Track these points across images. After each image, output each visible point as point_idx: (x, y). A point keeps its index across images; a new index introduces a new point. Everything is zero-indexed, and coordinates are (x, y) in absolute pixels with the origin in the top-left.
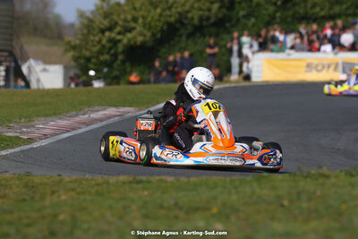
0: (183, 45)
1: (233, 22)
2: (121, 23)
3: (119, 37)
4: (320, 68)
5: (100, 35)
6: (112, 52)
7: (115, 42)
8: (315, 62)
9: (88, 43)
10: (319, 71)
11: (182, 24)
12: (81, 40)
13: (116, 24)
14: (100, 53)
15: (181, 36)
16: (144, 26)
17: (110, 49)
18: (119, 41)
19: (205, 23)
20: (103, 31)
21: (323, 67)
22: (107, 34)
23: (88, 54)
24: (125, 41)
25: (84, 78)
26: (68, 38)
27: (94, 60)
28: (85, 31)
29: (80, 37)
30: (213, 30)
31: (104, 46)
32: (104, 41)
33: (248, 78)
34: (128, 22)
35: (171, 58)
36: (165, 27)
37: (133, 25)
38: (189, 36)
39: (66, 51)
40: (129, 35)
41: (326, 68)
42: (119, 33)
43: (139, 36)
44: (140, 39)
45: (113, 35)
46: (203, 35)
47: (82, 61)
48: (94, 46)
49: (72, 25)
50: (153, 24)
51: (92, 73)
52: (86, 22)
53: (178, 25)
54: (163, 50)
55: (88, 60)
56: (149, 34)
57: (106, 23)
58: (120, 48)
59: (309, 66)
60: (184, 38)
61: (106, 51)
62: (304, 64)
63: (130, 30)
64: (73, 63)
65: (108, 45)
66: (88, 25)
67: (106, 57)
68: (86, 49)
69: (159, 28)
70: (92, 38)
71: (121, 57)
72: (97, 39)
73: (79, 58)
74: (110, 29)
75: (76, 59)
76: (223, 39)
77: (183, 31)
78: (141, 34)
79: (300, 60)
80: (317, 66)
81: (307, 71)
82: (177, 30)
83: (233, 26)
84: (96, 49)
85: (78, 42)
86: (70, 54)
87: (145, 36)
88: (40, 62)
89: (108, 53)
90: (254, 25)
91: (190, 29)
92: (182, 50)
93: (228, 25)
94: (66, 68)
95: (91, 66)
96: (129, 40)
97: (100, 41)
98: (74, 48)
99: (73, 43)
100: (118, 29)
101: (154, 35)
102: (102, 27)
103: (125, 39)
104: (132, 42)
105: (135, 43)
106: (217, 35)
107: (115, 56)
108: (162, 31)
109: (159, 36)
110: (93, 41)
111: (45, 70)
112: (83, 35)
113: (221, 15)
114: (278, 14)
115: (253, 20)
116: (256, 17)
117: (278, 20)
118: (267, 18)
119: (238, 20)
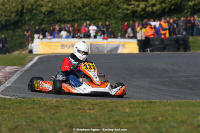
19: (8, 23)
21: (70, 46)
30: (12, 27)
33: (31, 52)
41: (71, 47)
46: (7, 29)
62: (60, 44)
76: (17, 32)
79: (58, 42)
81: (61, 48)
83: (22, 25)
90: (33, 24)
93: (20, 24)
106: (14, 30)
113: (16, 19)
114: (46, 19)
115: (33, 22)
116: (35, 21)
117: (46, 22)
118: (40, 21)
119: (25, 22)
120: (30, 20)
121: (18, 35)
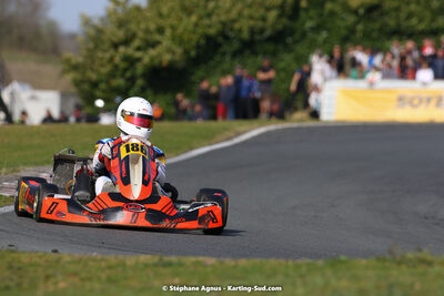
0: (226, 66)
1: (297, 36)
2: (141, 34)
3: (138, 54)
4: (416, 102)
5: (112, 51)
6: (128, 74)
7: (131, 61)
8: (410, 94)
9: (93, 62)
10: (414, 106)
11: (226, 38)
12: (86, 57)
13: (134, 36)
14: (112, 75)
15: (224, 54)
16: (173, 39)
17: (125, 70)
18: (139, 60)
19: (257, 37)
20: (116, 46)
21: (421, 101)
22: (122, 49)
23: (93, 76)
24: (146, 60)
25: (88, 110)
26: (67, 54)
27: (103, 86)
28: (91, 45)
29: (84, 52)
30: (270, 47)
31: (116, 67)
32: (117, 60)
33: (315, 115)
34: (151, 33)
35: (205, 85)
36: (203, 42)
37: (157, 37)
38: (235, 54)
39: (64, 72)
40: (152, 52)
41: (424, 103)
42: (138, 49)
43: (166, 53)
44: (167, 58)
45: (130, 51)
46: (255, 53)
47: (86, 87)
48: (102, 65)
49: (73, 36)
50: (185, 37)
51: (100, 103)
52: (92, 32)
53: (220, 39)
54: (199, 73)
55: (95, 85)
56: (179, 51)
57: (121, 34)
58: (140, 69)
59: (401, 99)
60: (228, 58)
61: (119, 73)
62: (394, 97)
63: (154, 45)
64: (73, 90)
65: (123, 65)
66: (96, 37)
67: (119, 82)
68: (92, 69)
69: (194, 43)
70: (100, 54)
71: (140, 82)
72: (107, 55)
73: (82, 81)
74: (126, 42)
75: (77, 83)
77: (226, 48)
78: (169, 51)
80: (412, 99)
81: (398, 107)
82: (219, 45)
83: (296, 42)
84: (105, 70)
85: (80, 60)
86: (70, 77)
87: (173, 53)
88: (27, 87)
89: (123, 76)
90: (325, 42)
91: (236, 45)
92: (224, 73)
93: (289, 40)
94: (64, 96)
95: (98, 93)
96: (152, 59)
97: (111, 60)
98: (75, 68)
99: (74, 61)
100: (137, 43)
101: (186, 52)
102: (115, 39)
103: (147, 57)
104: (156, 62)
105: (161, 62)
106: (274, 54)
107: (132, 80)
108: (198, 47)
109: (193, 53)
110: (102, 59)
111: (33, 98)
112: (89, 50)
113: (280, 27)
114: (360, 27)
115: (324, 34)
116: (329, 30)
117: (359, 35)
118: (344, 32)
119: (304, 35)
120: (317, 29)
121: (283, 70)
